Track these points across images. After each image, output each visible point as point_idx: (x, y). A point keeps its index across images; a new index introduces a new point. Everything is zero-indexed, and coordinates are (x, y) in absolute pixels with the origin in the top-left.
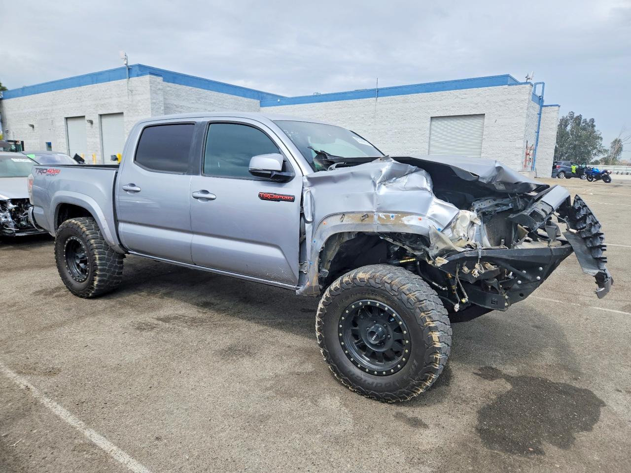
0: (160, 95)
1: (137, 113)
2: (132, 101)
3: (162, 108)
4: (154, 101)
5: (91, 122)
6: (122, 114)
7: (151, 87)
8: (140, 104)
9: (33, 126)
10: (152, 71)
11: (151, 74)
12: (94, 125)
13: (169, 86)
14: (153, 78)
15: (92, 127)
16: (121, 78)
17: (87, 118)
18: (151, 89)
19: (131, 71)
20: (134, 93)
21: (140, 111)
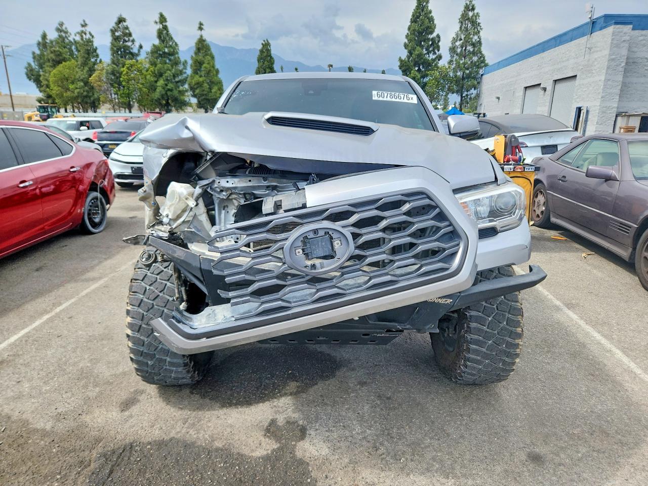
0: (625, 48)
1: (590, 75)
2: (589, 60)
3: (623, 64)
4: (614, 57)
5: (545, 89)
6: (575, 76)
7: (613, 40)
8: (596, 63)
9: (498, 98)
10: (619, 20)
11: (616, 23)
12: (546, 92)
13: (642, 35)
14: (618, 28)
15: (544, 95)
16: (583, 35)
17: (542, 86)
18: (612, 43)
19: (594, 25)
20: (592, 50)
21: (594, 71)
